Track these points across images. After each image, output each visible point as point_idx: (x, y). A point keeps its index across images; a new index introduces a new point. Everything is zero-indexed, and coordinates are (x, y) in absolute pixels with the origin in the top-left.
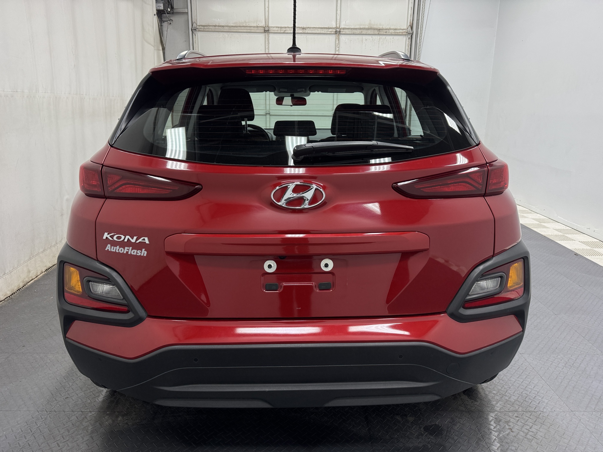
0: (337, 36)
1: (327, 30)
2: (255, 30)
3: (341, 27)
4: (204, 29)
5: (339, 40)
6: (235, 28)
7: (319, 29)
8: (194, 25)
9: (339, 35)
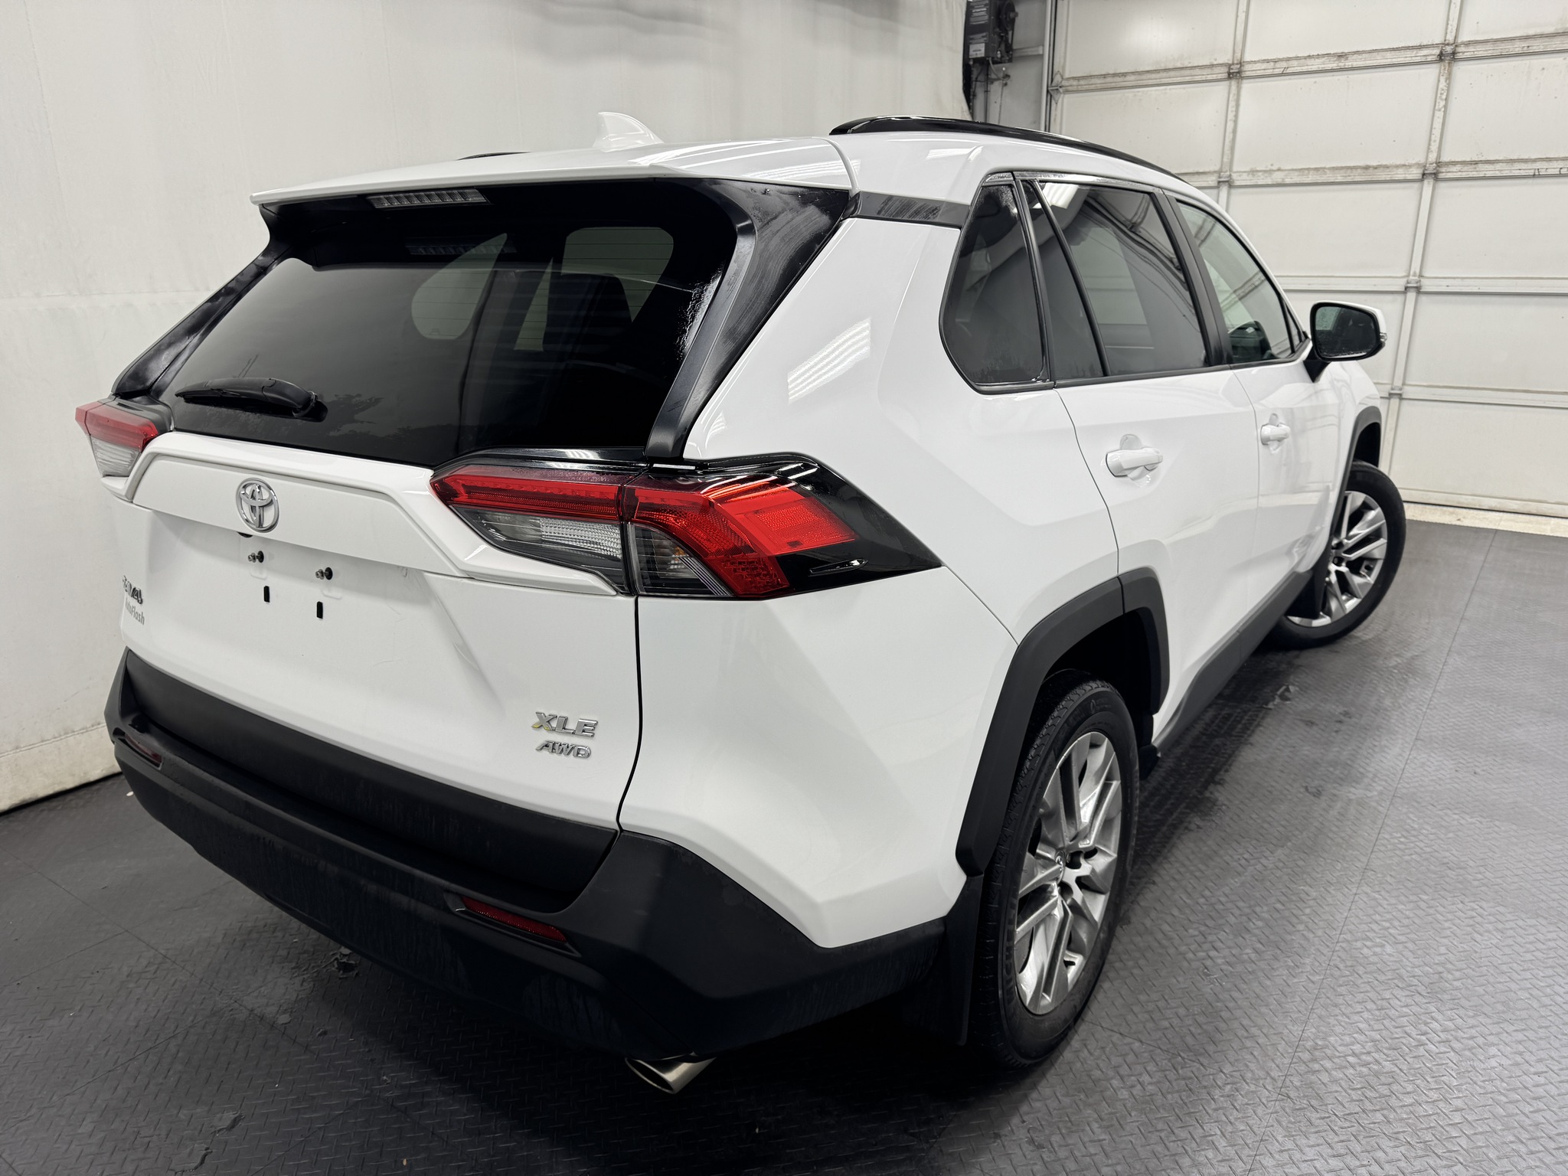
0: (1443, 68)
1: (1415, 52)
2: (1207, 75)
3: (1460, 40)
4: (1077, 86)
5: (1449, 78)
6: (1153, 76)
7: (1389, 54)
8: (1057, 78)
9: (1449, 63)
